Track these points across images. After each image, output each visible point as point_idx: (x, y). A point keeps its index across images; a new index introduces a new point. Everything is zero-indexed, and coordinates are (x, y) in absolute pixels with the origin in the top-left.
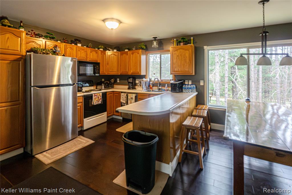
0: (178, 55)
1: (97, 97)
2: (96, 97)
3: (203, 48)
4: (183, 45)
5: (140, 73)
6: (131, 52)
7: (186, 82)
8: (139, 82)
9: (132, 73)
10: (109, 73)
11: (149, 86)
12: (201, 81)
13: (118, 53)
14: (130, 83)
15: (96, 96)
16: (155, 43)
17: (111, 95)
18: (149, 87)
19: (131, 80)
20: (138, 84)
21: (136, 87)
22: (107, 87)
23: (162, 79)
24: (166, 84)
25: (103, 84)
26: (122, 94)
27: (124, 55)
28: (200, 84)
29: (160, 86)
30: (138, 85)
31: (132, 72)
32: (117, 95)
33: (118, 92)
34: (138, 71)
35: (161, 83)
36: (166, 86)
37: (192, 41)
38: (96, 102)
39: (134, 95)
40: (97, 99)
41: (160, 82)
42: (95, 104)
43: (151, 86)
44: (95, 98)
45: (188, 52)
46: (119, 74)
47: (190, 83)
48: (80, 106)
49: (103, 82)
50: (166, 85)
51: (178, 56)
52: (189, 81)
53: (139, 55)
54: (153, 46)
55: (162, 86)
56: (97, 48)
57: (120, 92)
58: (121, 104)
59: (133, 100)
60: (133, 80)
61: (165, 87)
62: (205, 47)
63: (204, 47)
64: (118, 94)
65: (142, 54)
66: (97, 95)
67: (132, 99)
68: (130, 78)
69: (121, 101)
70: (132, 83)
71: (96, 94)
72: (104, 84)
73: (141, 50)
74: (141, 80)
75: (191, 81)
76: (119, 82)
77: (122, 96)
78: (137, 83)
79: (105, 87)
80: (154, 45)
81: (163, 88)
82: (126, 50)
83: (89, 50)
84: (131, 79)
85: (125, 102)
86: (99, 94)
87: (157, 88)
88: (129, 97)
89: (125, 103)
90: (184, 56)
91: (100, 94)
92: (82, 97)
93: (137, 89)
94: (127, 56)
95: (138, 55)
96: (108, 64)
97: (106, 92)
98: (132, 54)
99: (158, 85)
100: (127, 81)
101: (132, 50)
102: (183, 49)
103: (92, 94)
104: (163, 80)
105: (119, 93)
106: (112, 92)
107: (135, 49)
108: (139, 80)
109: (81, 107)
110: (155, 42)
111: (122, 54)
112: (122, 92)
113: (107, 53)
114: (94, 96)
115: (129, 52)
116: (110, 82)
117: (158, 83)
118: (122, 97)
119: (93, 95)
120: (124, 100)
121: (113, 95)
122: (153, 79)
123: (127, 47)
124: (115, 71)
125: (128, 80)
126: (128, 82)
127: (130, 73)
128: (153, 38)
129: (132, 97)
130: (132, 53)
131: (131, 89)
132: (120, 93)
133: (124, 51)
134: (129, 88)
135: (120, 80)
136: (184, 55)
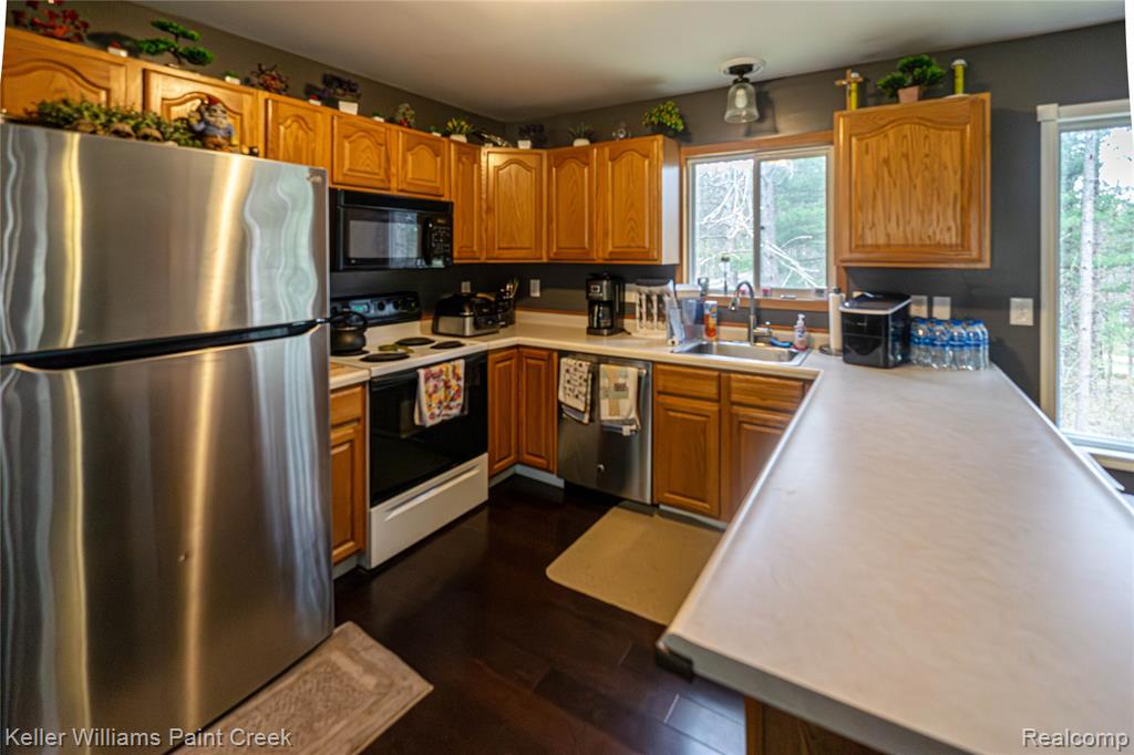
0: (884, 154)
1: (442, 384)
2: (436, 386)
3: (1035, 114)
4: (920, 99)
5: (656, 257)
6: (607, 150)
7: (919, 303)
8: (644, 297)
9: (611, 253)
10: (497, 253)
11: (701, 318)
12: (1015, 301)
13: (541, 155)
14: (599, 302)
15: (435, 376)
16: (741, 99)
17: (507, 363)
18: (703, 327)
19: (602, 290)
20: (637, 308)
21: (628, 323)
22: (486, 323)
23: (764, 285)
24: (801, 316)
25: (467, 309)
26: (564, 360)
27: (572, 166)
28: (1008, 317)
29: (759, 323)
30: (638, 315)
31: (610, 248)
32: (539, 367)
33: (545, 353)
34: (647, 245)
35: (763, 306)
36: (800, 323)
37: (960, 81)
38: (437, 412)
39: (632, 371)
40: (441, 394)
41: (758, 301)
42: (430, 423)
43: (712, 321)
44: (431, 390)
45: (956, 135)
46: (545, 260)
47: (942, 310)
48: (351, 441)
49: (467, 300)
50: (797, 319)
51: (886, 161)
52: (936, 299)
53: (650, 164)
54: (728, 114)
55: (776, 324)
56: (437, 131)
57: (551, 350)
58: (560, 411)
59: (626, 397)
60: (612, 290)
61: (793, 330)
62: (1047, 112)
63: (1040, 108)
64: (542, 363)
65: (665, 161)
66: (441, 371)
67: (621, 393)
68: (597, 278)
69: (561, 397)
70: (610, 304)
71: (435, 369)
72: (471, 311)
73: (660, 138)
74: (656, 289)
75: (948, 299)
76: (538, 294)
77: (568, 371)
78: (633, 305)
79: (476, 325)
80: (735, 107)
81: (775, 333)
82: (580, 143)
83: (398, 136)
84: (605, 283)
85: (582, 409)
86: (450, 366)
87: (746, 330)
88: (604, 382)
89: (584, 413)
90: (927, 161)
91: (454, 368)
92: (358, 389)
93: (634, 334)
94: (586, 170)
95: (647, 163)
96: (489, 210)
97: (484, 355)
98: (612, 160)
99: (752, 318)
100: (584, 293)
101: (613, 139)
102: (922, 121)
103: (415, 369)
104: (772, 290)
105: (550, 357)
106: (515, 351)
107: (626, 137)
108: (645, 289)
109: (352, 448)
110: (741, 93)
111: (558, 163)
112: (563, 353)
113: (484, 159)
114: (427, 379)
115: (595, 151)
116: (500, 296)
117: (748, 308)
118: (568, 376)
119: (422, 372)
120: (577, 396)
121: (519, 367)
122: (716, 284)
123: (586, 128)
124: (526, 245)
125: (588, 291)
126: (588, 297)
127: (600, 254)
128: (733, 70)
129: (621, 381)
130: (611, 151)
131: (602, 335)
132: (555, 355)
133: (571, 144)
134: (593, 331)
135: (542, 289)
136: (927, 156)
